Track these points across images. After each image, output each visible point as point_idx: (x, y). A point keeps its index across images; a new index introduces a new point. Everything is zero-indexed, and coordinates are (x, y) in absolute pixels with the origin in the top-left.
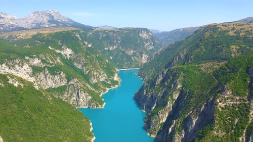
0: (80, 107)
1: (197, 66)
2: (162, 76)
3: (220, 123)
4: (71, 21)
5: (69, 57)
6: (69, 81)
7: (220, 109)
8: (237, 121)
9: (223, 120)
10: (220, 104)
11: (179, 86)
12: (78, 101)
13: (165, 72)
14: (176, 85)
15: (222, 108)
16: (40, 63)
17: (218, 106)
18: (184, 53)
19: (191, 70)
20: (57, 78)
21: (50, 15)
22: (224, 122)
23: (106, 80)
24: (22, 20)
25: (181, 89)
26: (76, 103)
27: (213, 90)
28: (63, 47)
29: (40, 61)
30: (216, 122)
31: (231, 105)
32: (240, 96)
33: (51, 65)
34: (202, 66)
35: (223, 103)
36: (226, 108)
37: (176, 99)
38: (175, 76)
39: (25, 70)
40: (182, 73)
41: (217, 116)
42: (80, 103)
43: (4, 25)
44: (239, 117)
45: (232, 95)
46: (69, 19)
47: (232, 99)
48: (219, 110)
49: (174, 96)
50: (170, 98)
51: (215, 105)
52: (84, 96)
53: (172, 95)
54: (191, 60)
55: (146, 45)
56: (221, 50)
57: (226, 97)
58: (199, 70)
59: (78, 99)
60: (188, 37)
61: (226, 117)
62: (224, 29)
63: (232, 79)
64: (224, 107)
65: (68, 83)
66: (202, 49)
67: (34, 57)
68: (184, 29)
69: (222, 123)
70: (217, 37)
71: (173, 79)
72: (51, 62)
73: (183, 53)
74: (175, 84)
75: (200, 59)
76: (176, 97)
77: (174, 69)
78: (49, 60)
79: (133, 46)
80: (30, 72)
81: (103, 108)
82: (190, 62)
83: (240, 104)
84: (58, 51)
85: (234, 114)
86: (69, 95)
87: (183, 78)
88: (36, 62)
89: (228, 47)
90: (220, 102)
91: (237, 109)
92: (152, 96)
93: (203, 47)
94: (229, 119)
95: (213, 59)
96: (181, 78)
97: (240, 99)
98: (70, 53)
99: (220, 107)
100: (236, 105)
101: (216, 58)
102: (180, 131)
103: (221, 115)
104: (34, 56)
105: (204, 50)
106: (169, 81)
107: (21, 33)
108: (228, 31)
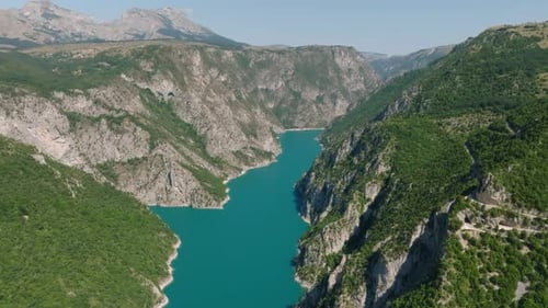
0: (172, 205)
1: (435, 121)
2: (351, 144)
3: (457, 286)
4: (209, 32)
5: (166, 98)
6: (153, 147)
7: (464, 244)
8: (521, 289)
9: (472, 281)
10: (466, 226)
11: (382, 169)
12: (168, 192)
13: (358, 135)
14: (375, 164)
15: (472, 242)
16: (91, 108)
17: (458, 233)
18: (414, 94)
19: (419, 131)
20: (127, 139)
21: (165, 20)
22: (474, 286)
23: (245, 148)
24: (106, 25)
25: (386, 175)
26: (165, 196)
27: (456, 184)
28: (156, 77)
29: (91, 102)
30: (446, 282)
31: (504, 235)
32: (540, 210)
33: (118, 112)
34: (449, 124)
35: (478, 226)
36: (483, 243)
37: (373, 198)
38: (378, 143)
39: (47, 120)
40: (393, 139)
41: (450, 264)
42: (172, 196)
43: (59, 31)
44: (531, 278)
45: (510, 205)
46: (203, 29)
47: (510, 215)
48: (458, 245)
49: (368, 191)
50: (356, 196)
51: (451, 228)
52: (181, 180)
53: (362, 190)
54: (425, 108)
55: (348, 80)
56: (509, 85)
57: (488, 207)
58: (439, 133)
59: (168, 187)
60: (435, 62)
61: (481, 271)
62: (527, 34)
63: (517, 157)
64: (478, 238)
65: (150, 152)
66: (455, 84)
67: (77, 94)
68: (437, 49)
69: (466, 289)
70: (502, 54)
71: (371, 153)
72: (116, 106)
73: (410, 94)
74: (375, 162)
75: (444, 107)
76: (372, 192)
77: (376, 127)
78: (114, 101)
79: (317, 83)
80: (60, 126)
81: (221, 208)
82: (422, 112)
83: (539, 236)
84: (143, 85)
85: (513, 267)
86: (152, 177)
87: (394, 150)
88: (81, 105)
89: (529, 75)
90: (467, 220)
91: (525, 251)
92: (325, 189)
93: (458, 77)
94: (493, 280)
95: (482, 105)
96: (389, 150)
97: (538, 220)
98: (170, 90)
99: (465, 237)
100: (523, 235)
101: (489, 104)
102: (354, 286)
103: (464, 263)
104: (76, 90)
105: (460, 85)
106: (363, 155)
107: (86, 49)
108: (538, 40)
